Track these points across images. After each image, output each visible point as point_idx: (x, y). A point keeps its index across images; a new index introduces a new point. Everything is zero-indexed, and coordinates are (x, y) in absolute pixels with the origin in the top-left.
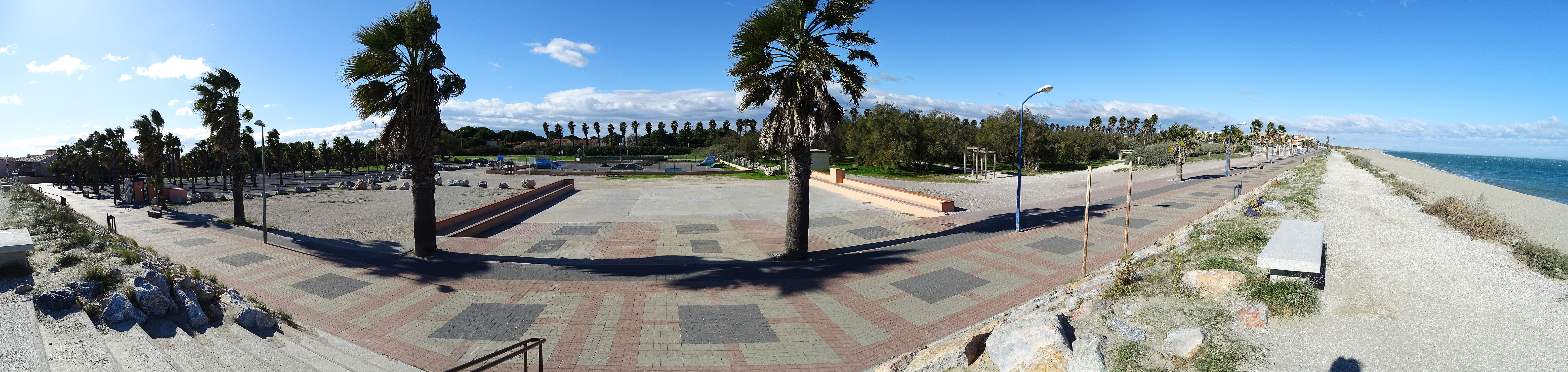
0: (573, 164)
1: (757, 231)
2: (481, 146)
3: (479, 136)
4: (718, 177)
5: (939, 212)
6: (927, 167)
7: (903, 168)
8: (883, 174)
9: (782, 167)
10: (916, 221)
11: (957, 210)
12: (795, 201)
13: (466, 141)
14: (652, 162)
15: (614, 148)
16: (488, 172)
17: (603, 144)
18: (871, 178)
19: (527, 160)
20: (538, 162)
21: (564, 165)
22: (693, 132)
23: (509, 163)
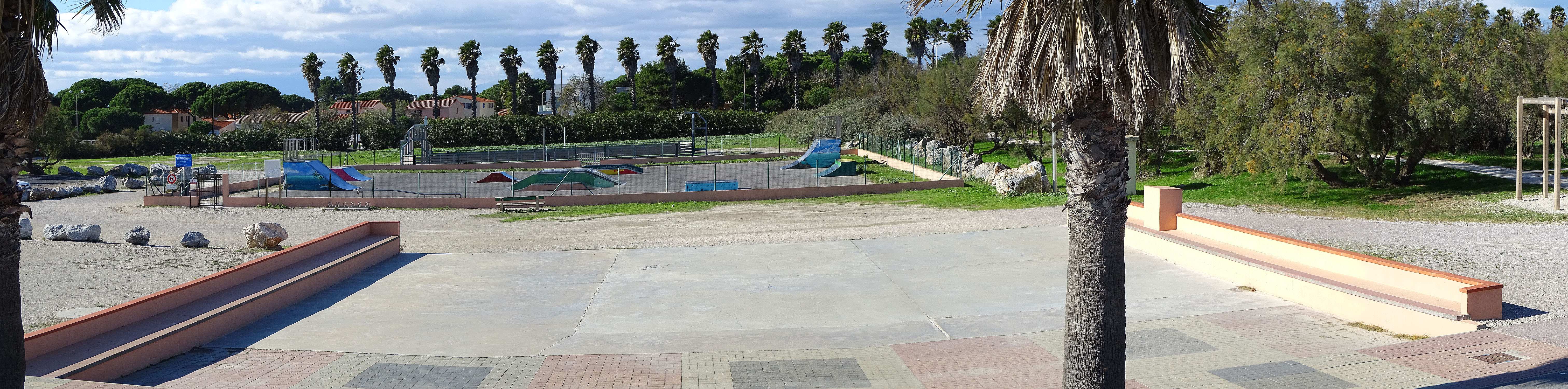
0: (395, 174)
1: (979, 372)
2: (127, 130)
3: (121, 103)
4: (852, 205)
5: (1460, 318)
6: (1403, 172)
7: (1329, 175)
8: (1277, 198)
9: (1043, 168)
10: (1393, 348)
11: (1512, 312)
12: (1087, 277)
13: (88, 117)
14: (644, 163)
15: (521, 122)
16: (150, 202)
17: (485, 111)
18: (1244, 212)
19: (257, 166)
20: (289, 171)
21: (367, 178)
22: (768, 64)
23: (207, 175)
